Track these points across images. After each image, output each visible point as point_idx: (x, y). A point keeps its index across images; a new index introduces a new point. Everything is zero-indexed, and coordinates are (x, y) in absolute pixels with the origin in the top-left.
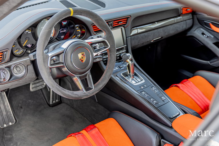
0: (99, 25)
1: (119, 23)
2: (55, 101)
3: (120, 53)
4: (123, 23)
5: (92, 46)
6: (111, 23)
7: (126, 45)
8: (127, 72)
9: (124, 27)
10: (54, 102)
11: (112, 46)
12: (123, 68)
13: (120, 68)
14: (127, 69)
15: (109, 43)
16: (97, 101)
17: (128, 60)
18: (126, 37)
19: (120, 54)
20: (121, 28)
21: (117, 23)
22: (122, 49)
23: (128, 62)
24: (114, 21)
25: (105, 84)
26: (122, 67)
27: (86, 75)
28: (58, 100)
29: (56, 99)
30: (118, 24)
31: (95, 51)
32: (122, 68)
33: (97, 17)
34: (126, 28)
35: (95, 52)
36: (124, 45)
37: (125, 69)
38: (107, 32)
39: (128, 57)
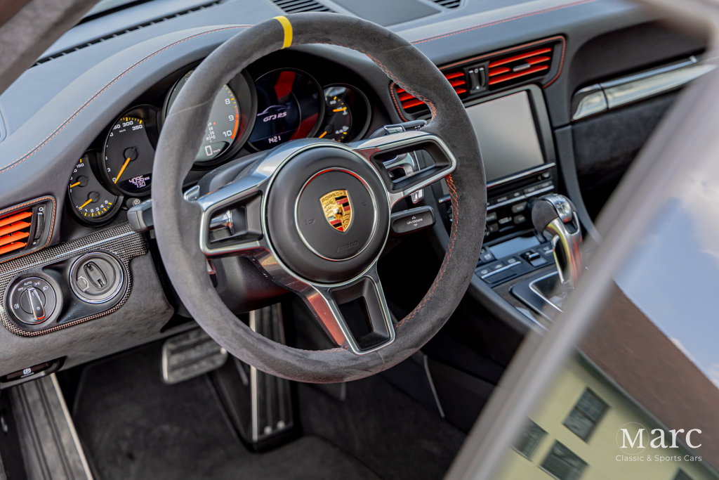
0: (406, 78)
1: (516, 70)
2: (274, 427)
3: (528, 195)
4: (533, 67)
5: (381, 167)
6: (479, 72)
7: (551, 162)
8: (558, 275)
9: (539, 84)
10: (268, 430)
11: (465, 163)
12: (541, 261)
13: (529, 260)
14: (555, 263)
15: (452, 148)
16: (442, 415)
17: (556, 224)
18: (553, 129)
19: (528, 200)
20: (528, 91)
21: (507, 71)
22: (535, 179)
23: (554, 233)
24: (493, 60)
26: (537, 257)
27: (360, 285)
28: (286, 423)
29: (277, 419)
30: (511, 73)
31: (395, 184)
32: (535, 263)
33: (393, 47)
34: (547, 90)
35: (393, 189)
36: (546, 162)
37: (549, 264)
38: (443, 105)
39: (554, 212)
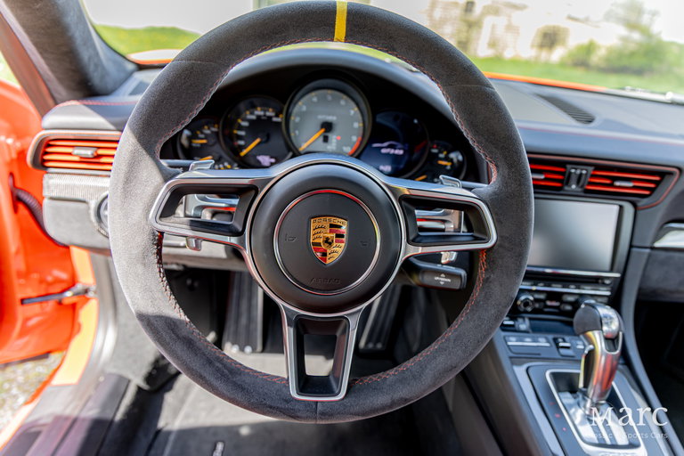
1: (617, 184)
2: (375, 344)
3: (583, 292)
4: (634, 188)
6: (581, 174)
7: (617, 272)
8: (578, 374)
9: (634, 205)
10: (371, 346)
12: (569, 352)
13: (558, 347)
14: (580, 361)
17: (596, 336)
18: (631, 246)
19: (582, 295)
20: (621, 207)
21: (608, 182)
22: (595, 281)
23: (591, 342)
24: (598, 167)
25: (406, 400)
26: (568, 348)
28: (383, 345)
29: (378, 341)
30: (612, 185)
32: (563, 351)
34: (640, 213)
36: (611, 270)
37: (573, 360)
